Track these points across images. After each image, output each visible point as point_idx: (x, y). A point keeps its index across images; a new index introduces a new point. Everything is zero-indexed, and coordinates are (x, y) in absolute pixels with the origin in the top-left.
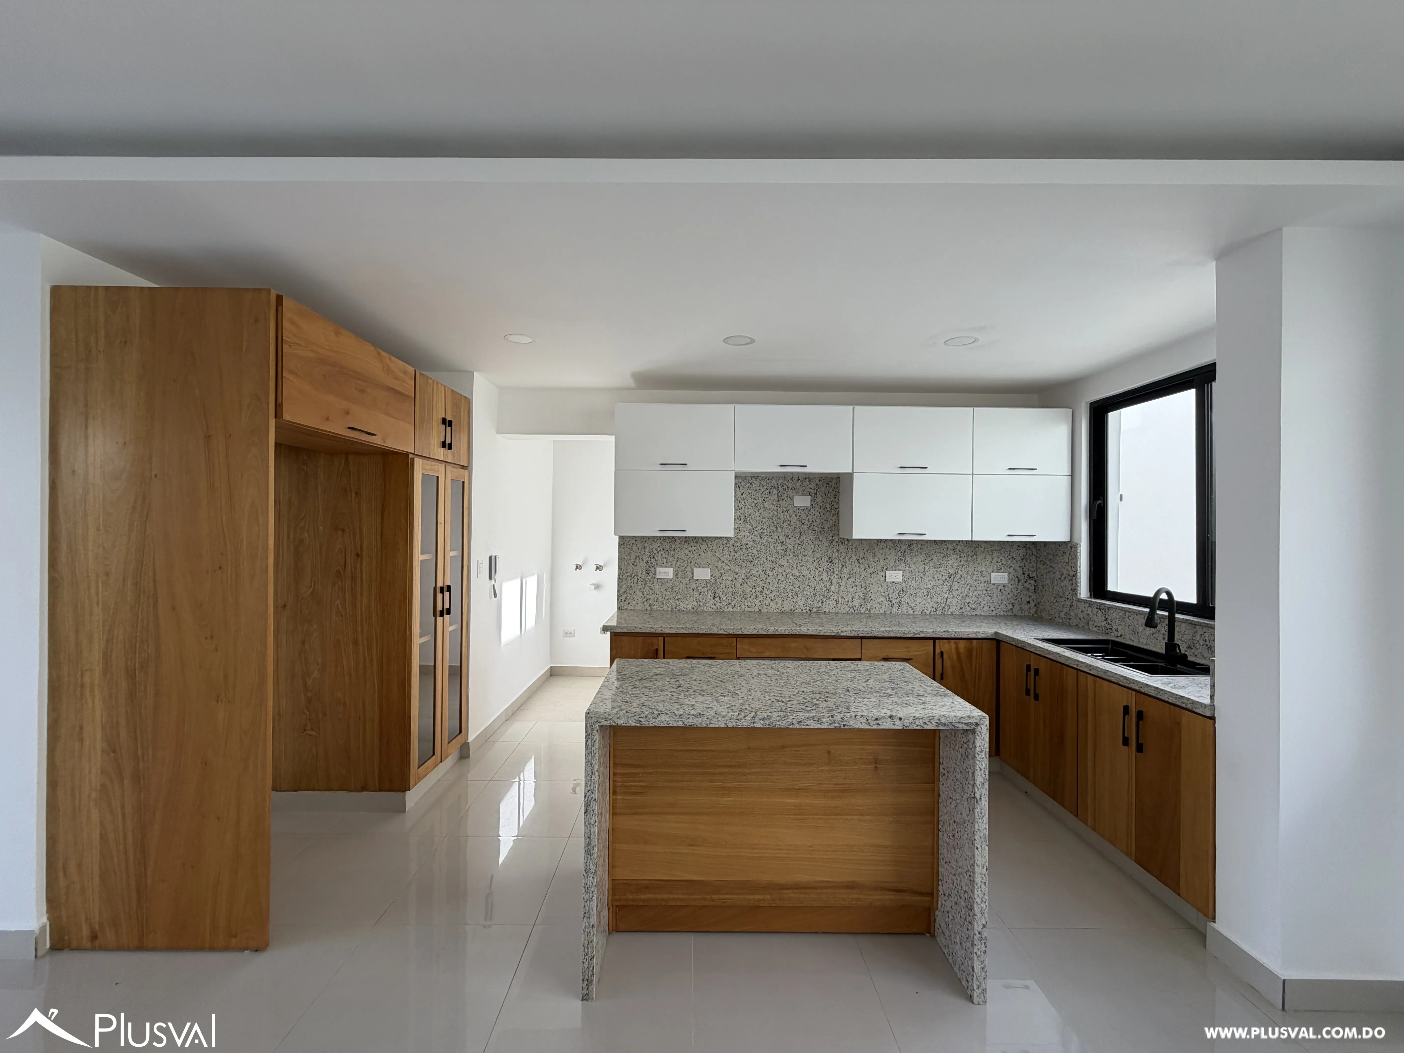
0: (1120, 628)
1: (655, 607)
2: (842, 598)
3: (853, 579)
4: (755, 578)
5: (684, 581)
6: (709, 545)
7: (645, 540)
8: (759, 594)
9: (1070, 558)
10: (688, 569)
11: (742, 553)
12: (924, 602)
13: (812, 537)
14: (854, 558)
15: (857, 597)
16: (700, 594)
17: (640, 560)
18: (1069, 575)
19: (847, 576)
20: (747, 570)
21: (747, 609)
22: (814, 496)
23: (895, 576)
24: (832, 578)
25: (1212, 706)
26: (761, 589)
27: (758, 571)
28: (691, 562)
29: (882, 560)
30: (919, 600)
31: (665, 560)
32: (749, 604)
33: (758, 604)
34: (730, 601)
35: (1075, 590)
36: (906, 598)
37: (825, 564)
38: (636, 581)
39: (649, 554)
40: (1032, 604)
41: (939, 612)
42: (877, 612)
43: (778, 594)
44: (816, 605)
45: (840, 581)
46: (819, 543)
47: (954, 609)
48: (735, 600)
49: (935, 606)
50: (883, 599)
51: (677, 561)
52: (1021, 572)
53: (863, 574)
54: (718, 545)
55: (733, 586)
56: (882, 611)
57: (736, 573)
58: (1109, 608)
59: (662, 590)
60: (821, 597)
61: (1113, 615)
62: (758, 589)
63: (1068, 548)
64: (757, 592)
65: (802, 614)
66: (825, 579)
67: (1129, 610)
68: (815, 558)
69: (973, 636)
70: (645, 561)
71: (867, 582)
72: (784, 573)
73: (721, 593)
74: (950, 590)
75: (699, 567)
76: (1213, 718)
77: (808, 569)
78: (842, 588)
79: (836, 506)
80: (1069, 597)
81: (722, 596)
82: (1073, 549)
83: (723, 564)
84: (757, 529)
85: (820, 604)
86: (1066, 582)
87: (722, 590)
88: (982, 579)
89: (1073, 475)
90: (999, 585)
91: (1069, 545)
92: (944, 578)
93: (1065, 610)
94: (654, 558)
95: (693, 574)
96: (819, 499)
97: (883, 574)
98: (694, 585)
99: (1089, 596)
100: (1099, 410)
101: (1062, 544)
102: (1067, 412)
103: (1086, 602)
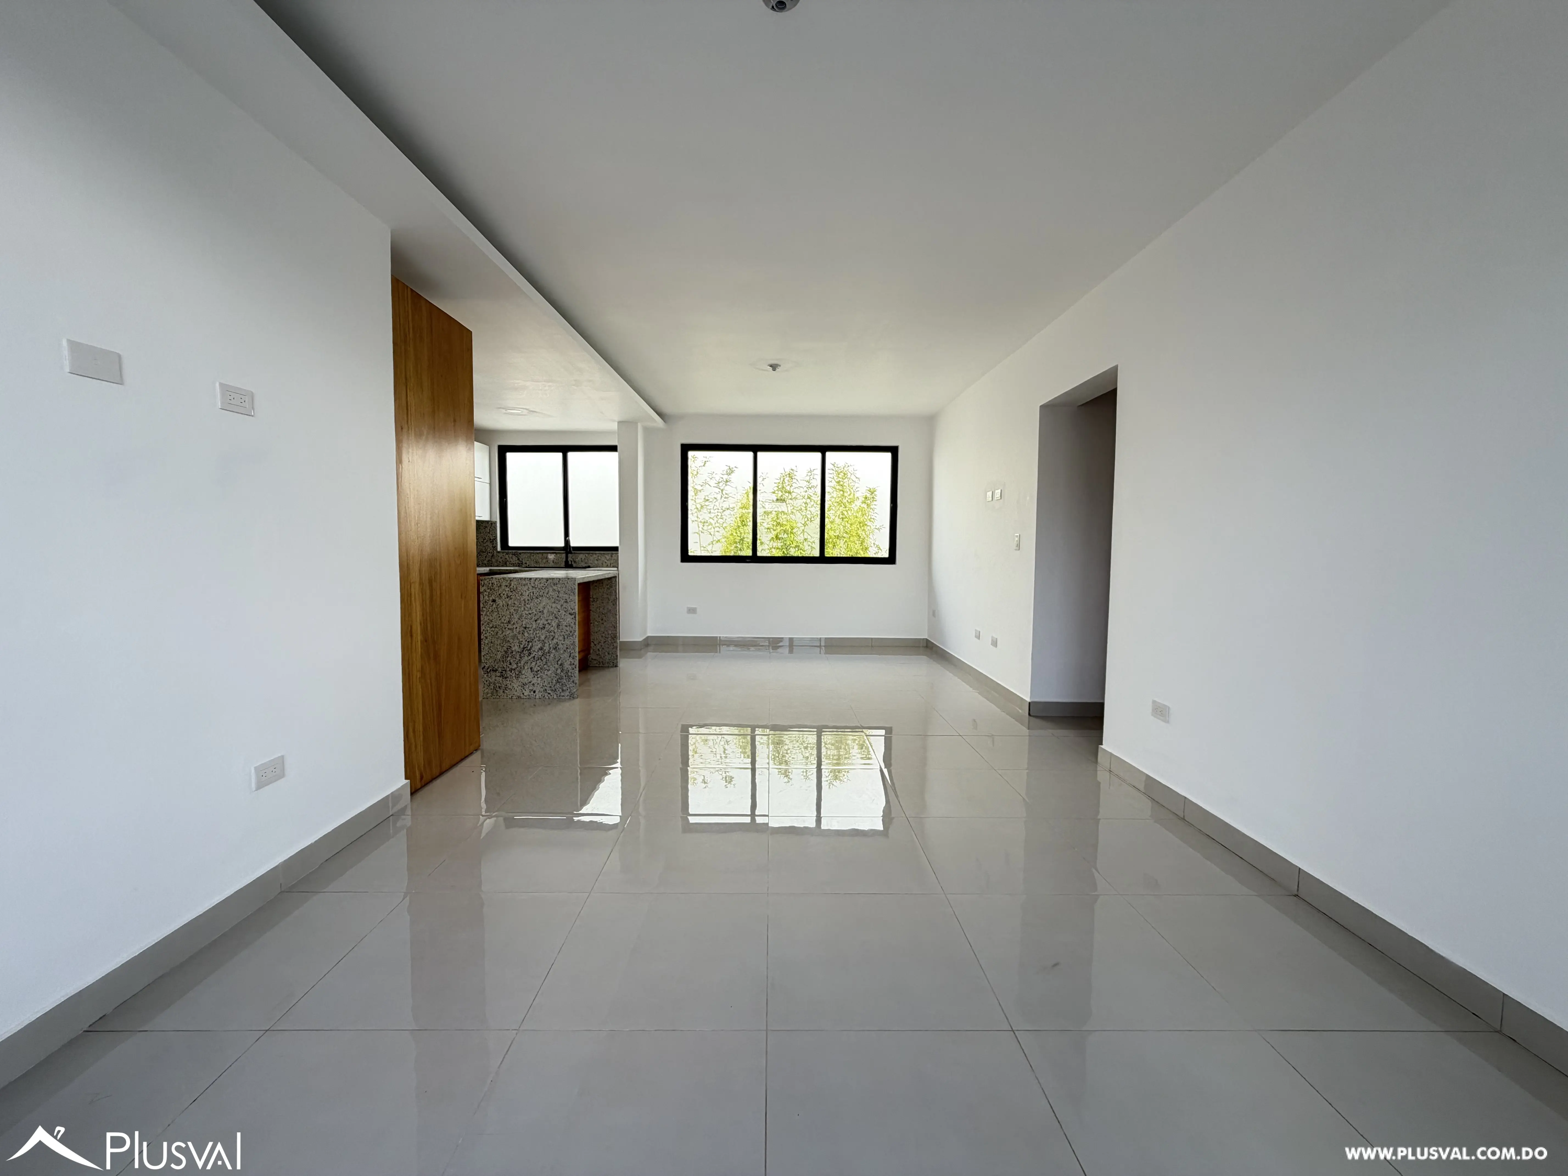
0: (528, 562)
9: (491, 529)
18: (490, 539)
25: (618, 575)
35: (495, 547)
58: (520, 554)
61: (522, 556)
80: (492, 550)
82: (493, 525)
86: (489, 543)
89: (490, 484)
91: (490, 523)
93: (487, 559)
99: (502, 550)
100: (503, 451)
101: (487, 522)
102: (488, 447)
103: (503, 552)
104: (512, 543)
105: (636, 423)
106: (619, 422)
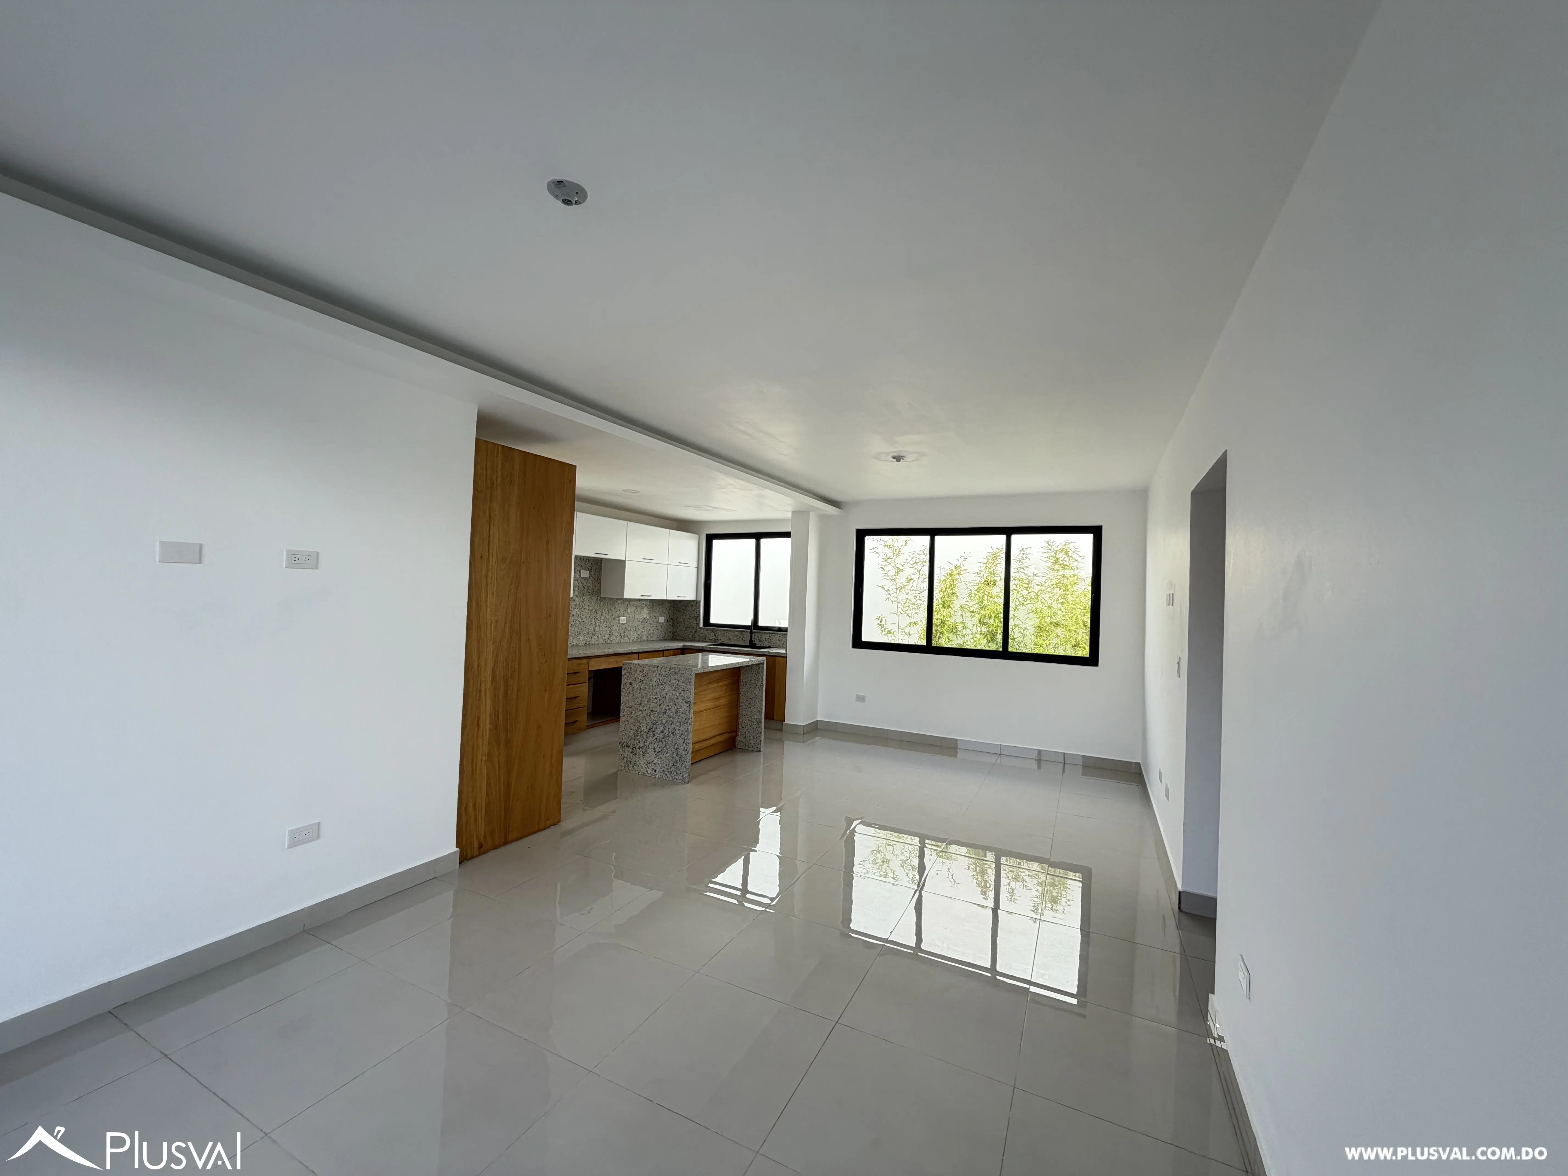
0: (722, 639)
2: (600, 634)
3: (605, 623)
9: (695, 608)
12: (634, 635)
13: (589, 597)
14: (607, 610)
15: (607, 633)
18: (695, 616)
19: (603, 621)
22: (590, 570)
23: (623, 620)
24: (596, 622)
25: (786, 654)
29: (618, 611)
30: (632, 633)
35: (698, 624)
36: (627, 633)
37: (593, 614)
40: (672, 633)
41: (639, 640)
42: (615, 642)
45: (600, 624)
46: (591, 601)
47: (645, 638)
49: (638, 636)
50: (618, 634)
52: (671, 615)
53: (611, 619)
56: (617, 641)
58: (717, 630)
60: (591, 635)
61: (718, 633)
63: (695, 603)
65: (581, 646)
66: (593, 623)
67: (727, 630)
68: (589, 610)
69: (676, 648)
71: (612, 624)
72: (574, 620)
74: (644, 628)
76: (786, 657)
77: (586, 617)
78: (601, 628)
79: (600, 578)
80: (695, 627)
82: (698, 604)
85: (590, 639)
86: (693, 620)
88: (655, 620)
89: (698, 568)
90: (661, 623)
91: (695, 602)
92: (641, 620)
93: (692, 634)
96: (593, 573)
97: (618, 619)
99: (704, 626)
100: (710, 538)
101: (693, 601)
102: (697, 536)
103: (704, 629)
104: (713, 620)
105: (809, 512)
106: (793, 512)
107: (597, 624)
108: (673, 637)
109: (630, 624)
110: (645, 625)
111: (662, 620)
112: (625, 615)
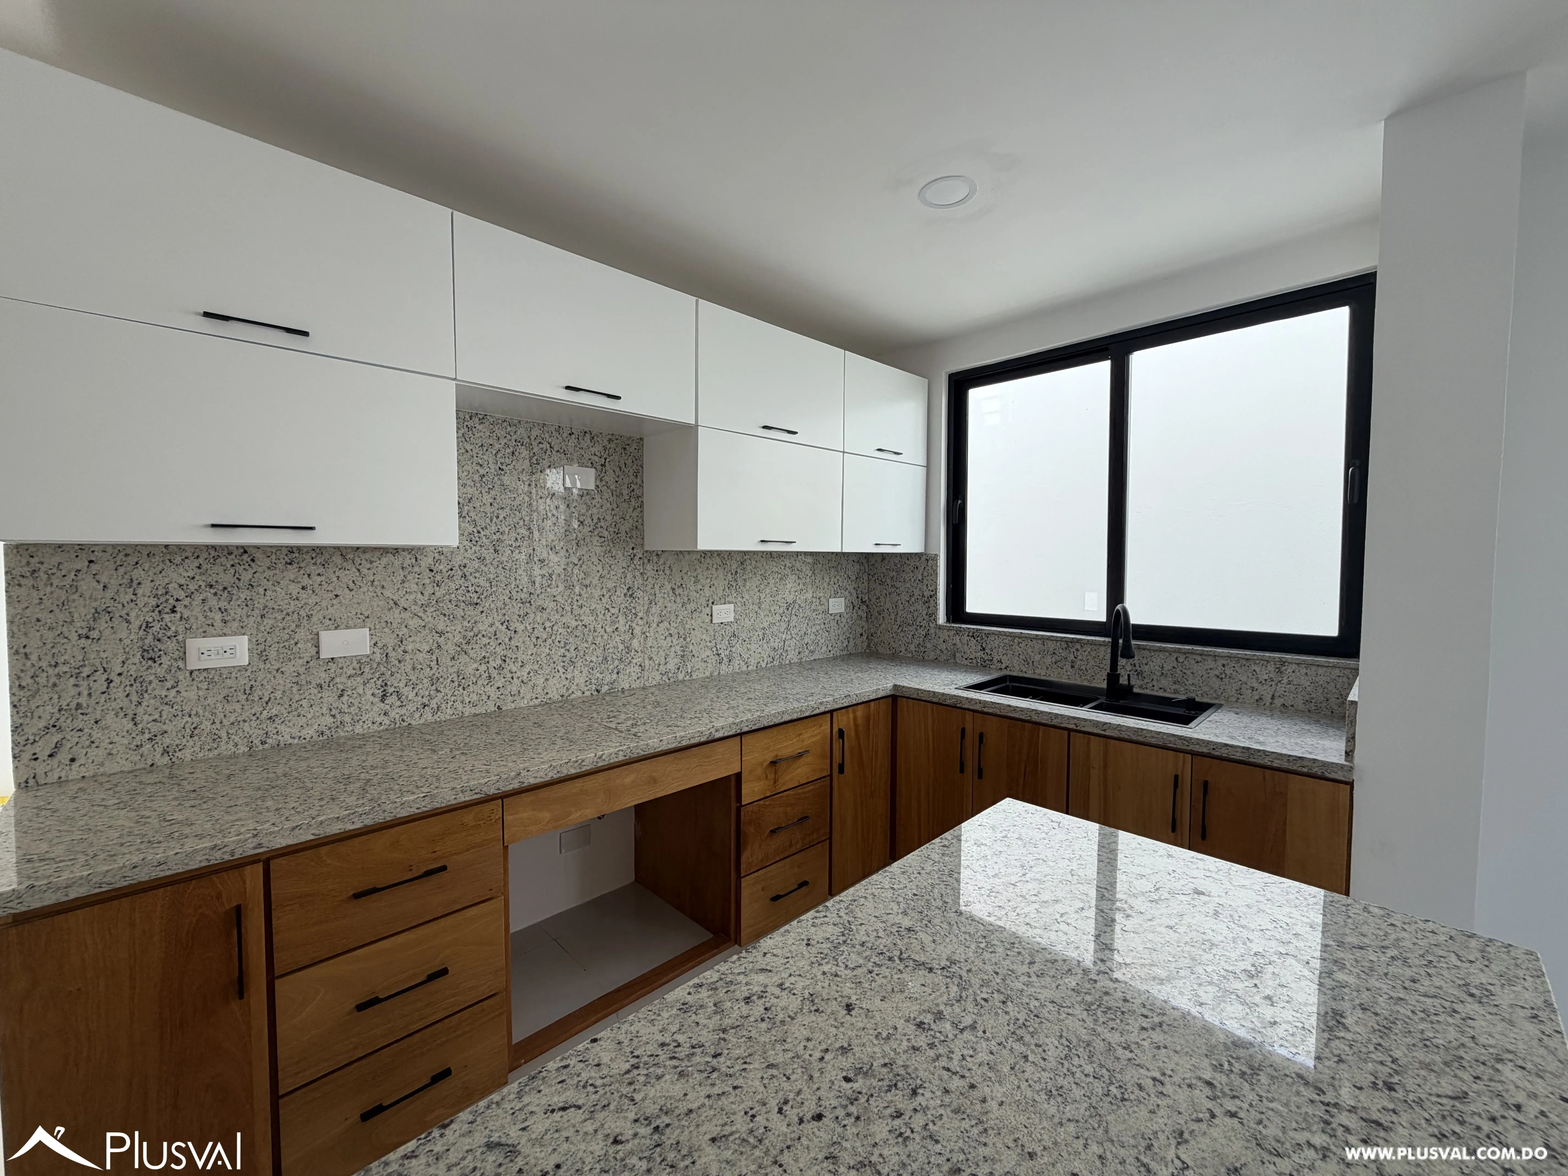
0: (1004, 659)
1: (187, 755)
2: (651, 659)
3: (666, 624)
4: (485, 640)
5: (289, 669)
6: (364, 571)
7: (132, 560)
8: (494, 673)
9: (926, 574)
10: (301, 634)
11: (453, 586)
12: (760, 650)
13: (598, 550)
14: (665, 588)
15: (672, 654)
16: (342, 695)
17: (116, 621)
18: (923, 596)
19: (656, 620)
20: (465, 623)
21: (468, 711)
22: (601, 469)
23: (724, 613)
24: (634, 625)
26: (499, 662)
27: (491, 625)
28: (309, 617)
29: (707, 588)
30: (753, 647)
31: (218, 616)
32: (474, 697)
33: (494, 694)
34: (425, 700)
35: (933, 615)
36: (738, 648)
37: (620, 599)
38: (101, 685)
39: (153, 602)
40: (865, 636)
41: (776, 663)
42: (701, 676)
43: (536, 667)
44: (608, 679)
45: (646, 629)
46: (611, 561)
47: (793, 656)
48: (440, 695)
49: (772, 654)
50: (709, 652)
51: (263, 616)
52: (855, 595)
53: (683, 613)
54: (390, 570)
55: (433, 664)
56: (708, 674)
57: (441, 634)
58: (988, 634)
59: (210, 701)
60: (616, 663)
61: (992, 643)
62: (492, 664)
63: (924, 560)
64: (491, 670)
66: (621, 628)
67: (1018, 636)
68: (605, 590)
69: (873, 697)
70: (136, 624)
71: (687, 626)
72: (548, 624)
73: (401, 685)
74: (788, 629)
75: (336, 628)
76: (1351, 784)
77: (592, 611)
78: (650, 640)
79: (638, 492)
80: (924, 623)
81: (405, 691)
82: (931, 562)
83: (407, 615)
84: (487, 532)
85: (615, 676)
86: (919, 606)
87: (404, 677)
88: (820, 608)
89: (928, 467)
90: (836, 615)
91: (927, 557)
92: (781, 611)
93: (916, 642)
94: (173, 611)
95: (317, 646)
96: (610, 477)
97: (708, 610)
98: (323, 675)
99: (948, 621)
100: (961, 378)
101: (919, 555)
102: (922, 377)
103: (949, 629)
104: (973, 605)
107: (637, 630)
108: (869, 646)
109: (748, 623)
110: (792, 624)
111: (837, 605)
112: (730, 599)
